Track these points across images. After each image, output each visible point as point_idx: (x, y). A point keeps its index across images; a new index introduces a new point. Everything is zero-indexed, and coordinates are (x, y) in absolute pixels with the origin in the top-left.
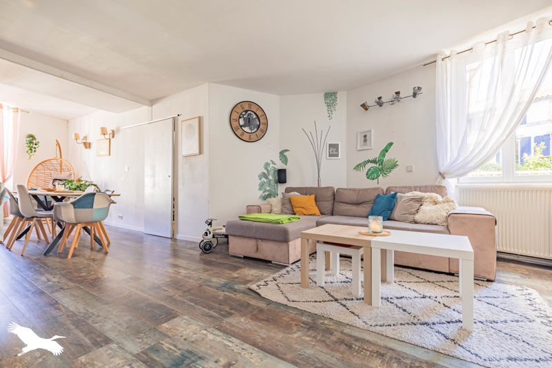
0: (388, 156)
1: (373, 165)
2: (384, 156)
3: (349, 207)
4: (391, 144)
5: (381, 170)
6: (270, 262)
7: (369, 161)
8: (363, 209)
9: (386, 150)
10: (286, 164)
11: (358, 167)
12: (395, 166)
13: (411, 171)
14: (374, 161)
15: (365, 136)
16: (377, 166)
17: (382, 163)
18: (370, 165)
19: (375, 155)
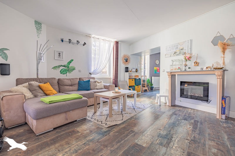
0: (71, 65)
1: (64, 68)
2: (69, 64)
3: (68, 87)
4: (72, 60)
5: (68, 70)
6: (76, 121)
7: (61, 66)
8: (75, 87)
9: (70, 62)
10: (7, 61)
11: (55, 68)
12: (74, 69)
13: (81, 72)
14: (64, 66)
15: (59, 54)
16: (66, 68)
17: (68, 68)
18: (62, 68)
19: (65, 63)
